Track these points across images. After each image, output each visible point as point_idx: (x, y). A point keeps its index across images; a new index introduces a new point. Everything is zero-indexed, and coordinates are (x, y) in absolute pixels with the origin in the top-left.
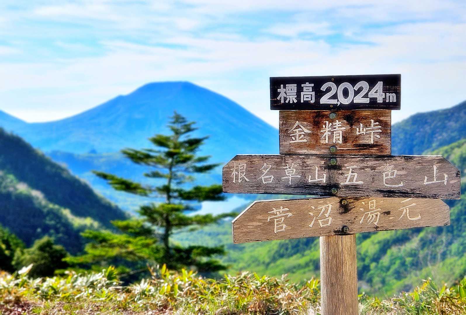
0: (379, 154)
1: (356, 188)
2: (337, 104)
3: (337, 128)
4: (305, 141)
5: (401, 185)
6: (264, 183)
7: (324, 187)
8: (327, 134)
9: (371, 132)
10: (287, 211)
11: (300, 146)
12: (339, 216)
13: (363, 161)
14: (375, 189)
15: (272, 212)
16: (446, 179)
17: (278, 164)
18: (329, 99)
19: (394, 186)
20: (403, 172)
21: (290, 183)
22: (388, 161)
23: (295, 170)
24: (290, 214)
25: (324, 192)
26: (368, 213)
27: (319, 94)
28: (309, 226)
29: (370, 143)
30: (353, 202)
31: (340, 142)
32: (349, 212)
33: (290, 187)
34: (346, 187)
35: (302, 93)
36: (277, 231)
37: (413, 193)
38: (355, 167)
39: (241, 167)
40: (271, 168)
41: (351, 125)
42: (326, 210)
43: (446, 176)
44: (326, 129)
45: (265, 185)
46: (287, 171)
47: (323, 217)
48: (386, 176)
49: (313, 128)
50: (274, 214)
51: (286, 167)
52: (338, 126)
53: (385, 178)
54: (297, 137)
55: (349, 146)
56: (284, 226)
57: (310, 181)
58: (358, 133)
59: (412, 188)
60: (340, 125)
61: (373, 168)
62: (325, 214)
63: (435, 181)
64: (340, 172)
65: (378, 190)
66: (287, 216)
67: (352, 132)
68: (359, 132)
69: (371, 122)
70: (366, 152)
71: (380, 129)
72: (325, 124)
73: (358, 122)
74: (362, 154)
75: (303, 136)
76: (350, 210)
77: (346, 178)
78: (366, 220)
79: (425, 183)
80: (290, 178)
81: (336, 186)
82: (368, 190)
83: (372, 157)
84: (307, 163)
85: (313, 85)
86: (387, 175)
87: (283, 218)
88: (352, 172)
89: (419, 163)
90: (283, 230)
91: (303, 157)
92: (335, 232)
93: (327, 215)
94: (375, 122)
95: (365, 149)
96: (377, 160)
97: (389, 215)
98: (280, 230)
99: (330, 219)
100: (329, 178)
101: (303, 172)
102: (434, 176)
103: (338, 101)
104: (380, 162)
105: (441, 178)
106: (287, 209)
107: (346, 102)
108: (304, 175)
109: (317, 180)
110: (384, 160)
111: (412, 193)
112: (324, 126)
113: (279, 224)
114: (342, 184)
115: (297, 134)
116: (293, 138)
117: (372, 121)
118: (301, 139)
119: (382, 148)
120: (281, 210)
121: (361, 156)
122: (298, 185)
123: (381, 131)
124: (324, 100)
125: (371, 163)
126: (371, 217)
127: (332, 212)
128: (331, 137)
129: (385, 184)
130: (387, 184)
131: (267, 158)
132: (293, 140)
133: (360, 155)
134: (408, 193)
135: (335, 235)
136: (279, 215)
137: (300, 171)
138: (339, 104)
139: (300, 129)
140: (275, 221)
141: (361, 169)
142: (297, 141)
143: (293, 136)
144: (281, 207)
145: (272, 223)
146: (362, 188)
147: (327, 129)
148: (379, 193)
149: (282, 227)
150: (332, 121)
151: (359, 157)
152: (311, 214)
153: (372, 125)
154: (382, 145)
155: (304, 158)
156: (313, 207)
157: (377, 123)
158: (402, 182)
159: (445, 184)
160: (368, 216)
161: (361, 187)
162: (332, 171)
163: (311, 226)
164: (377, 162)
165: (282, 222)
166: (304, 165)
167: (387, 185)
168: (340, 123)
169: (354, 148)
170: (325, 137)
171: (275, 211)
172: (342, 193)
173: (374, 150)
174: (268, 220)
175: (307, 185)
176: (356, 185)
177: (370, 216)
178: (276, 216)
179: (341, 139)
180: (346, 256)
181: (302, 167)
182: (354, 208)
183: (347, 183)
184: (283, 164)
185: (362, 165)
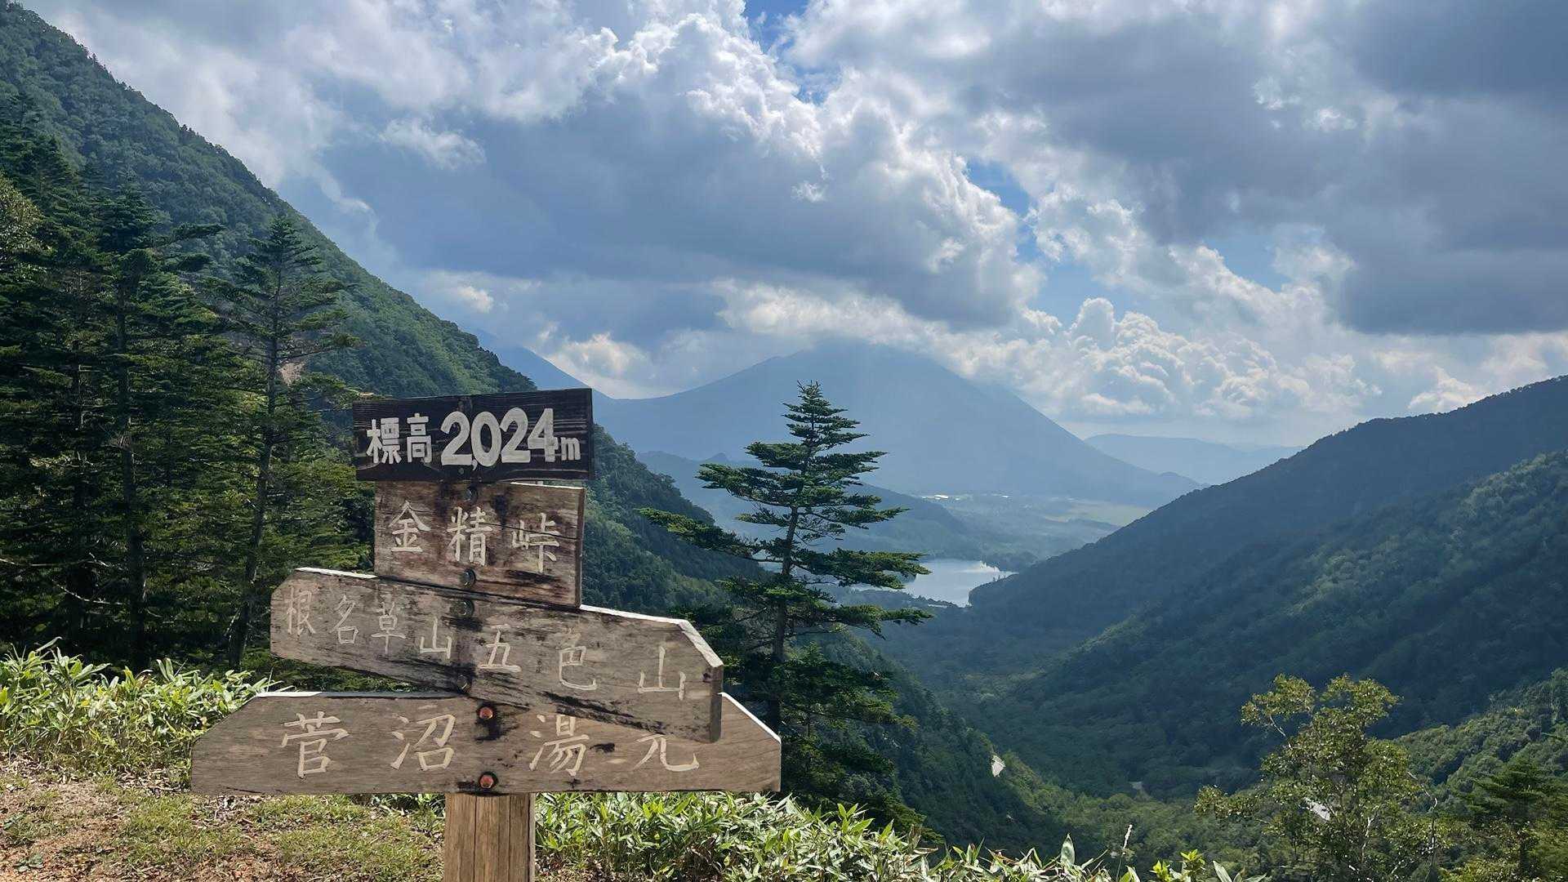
0: (553, 600)
1: (506, 681)
2: (472, 466)
3: (477, 525)
4: (418, 549)
5: (593, 687)
6: (342, 642)
7: (447, 670)
8: (459, 538)
9: (538, 543)
10: (336, 725)
11: (409, 561)
12: (473, 746)
13: (521, 614)
14: (542, 690)
15: (296, 723)
16: (682, 686)
17: (367, 600)
18: (457, 453)
19: (577, 687)
20: (598, 655)
21: (386, 649)
22: (570, 622)
23: (396, 620)
24: (342, 733)
25: (447, 682)
26: (553, 743)
27: (439, 440)
28: (393, 765)
29: (535, 571)
30: (512, 714)
31: (482, 561)
32: (502, 738)
33: (386, 659)
34: (489, 675)
35: (410, 440)
36: (307, 772)
37: (615, 713)
38: (507, 627)
39: (302, 598)
40: (356, 609)
41: (504, 523)
42: (440, 729)
43: (683, 677)
44: (457, 529)
45: (343, 647)
46: (383, 620)
47: (431, 744)
48: (564, 661)
49: (434, 520)
50: (297, 729)
51: (381, 610)
52: (480, 521)
53: (562, 664)
54: (405, 539)
55: (497, 574)
56: (326, 761)
57: (423, 651)
58: (515, 545)
59: (616, 698)
60: (483, 521)
61: (541, 637)
62: (437, 740)
63: (660, 688)
64: (480, 635)
65: (548, 695)
66: (332, 735)
67: (503, 541)
68: (518, 540)
69: (541, 519)
70: (526, 592)
71: (556, 538)
72: (456, 514)
73: (517, 516)
74: (522, 596)
75: (415, 537)
76: (504, 733)
77: (489, 654)
78: (544, 762)
79: (639, 690)
80: (387, 636)
81: (469, 672)
82: (529, 690)
83: (540, 607)
84: (421, 606)
85: (426, 419)
86: (566, 658)
87: (324, 741)
88: (501, 640)
89: (630, 635)
90: (322, 769)
91: (412, 588)
92: (461, 785)
93: (441, 741)
94: (549, 519)
95: (527, 585)
96: (549, 616)
97: (609, 754)
98: (314, 771)
99: (450, 751)
100: (458, 649)
101: (410, 627)
102: (660, 673)
103: (473, 458)
104: (555, 622)
105: (672, 681)
106: (333, 719)
107: (487, 459)
108: (412, 635)
109: (434, 650)
110: (563, 618)
111: (613, 712)
112: (453, 519)
113: (311, 756)
114: (481, 666)
115: (406, 531)
116: (398, 540)
117: (544, 516)
118: (412, 545)
119: (558, 587)
120: (320, 719)
121: (517, 602)
122: (401, 657)
123: (558, 545)
124: (449, 456)
125: (538, 622)
126: (561, 754)
127: (454, 736)
128: (465, 548)
129: (561, 680)
130: (566, 680)
131: (347, 584)
132: (398, 546)
133: (518, 599)
134: (604, 710)
135: (460, 792)
136: (312, 732)
137: (405, 622)
138: (475, 465)
139: (411, 520)
140: (302, 749)
141: (518, 634)
142: (406, 548)
143: (398, 535)
144: (321, 714)
145: (293, 750)
146: (517, 684)
147: (459, 528)
148: (550, 700)
149: (318, 764)
150: (468, 509)
151: (515, 604)
152: (399, 735)
153: (543, 526)
154: (559, 581)
155: (413, 593)
156: (405, 720)
157: (552, 523)
158: (594, 681)
159: (681, 696)
160: (554, 751)
161: (515, 680)
162: (464, 632)
163: (397, 764)
164: (548, 621)
165: (320, 750)
166: (413, 610)
167: (564, 682)
168: (484, 514)
169: (505, 580)
170: (454, 545)
171: (303, 721)
172: (481, 689)
173: (544, 591)
174: (285, 743)
175: (416, 660)
176: (505, 674)
177: (557, 753)
178: (305, 735)
179: (483, 554)
180: (484, 847)
181: (409, 613)
182: (515, 728)
183: (490, 666)
184: (377, 601)
185: (521, 624)
